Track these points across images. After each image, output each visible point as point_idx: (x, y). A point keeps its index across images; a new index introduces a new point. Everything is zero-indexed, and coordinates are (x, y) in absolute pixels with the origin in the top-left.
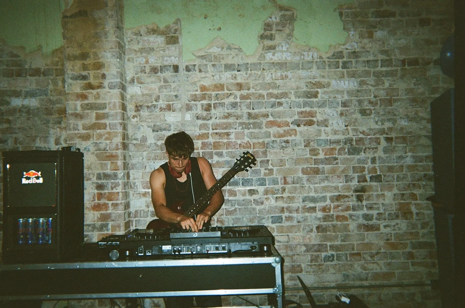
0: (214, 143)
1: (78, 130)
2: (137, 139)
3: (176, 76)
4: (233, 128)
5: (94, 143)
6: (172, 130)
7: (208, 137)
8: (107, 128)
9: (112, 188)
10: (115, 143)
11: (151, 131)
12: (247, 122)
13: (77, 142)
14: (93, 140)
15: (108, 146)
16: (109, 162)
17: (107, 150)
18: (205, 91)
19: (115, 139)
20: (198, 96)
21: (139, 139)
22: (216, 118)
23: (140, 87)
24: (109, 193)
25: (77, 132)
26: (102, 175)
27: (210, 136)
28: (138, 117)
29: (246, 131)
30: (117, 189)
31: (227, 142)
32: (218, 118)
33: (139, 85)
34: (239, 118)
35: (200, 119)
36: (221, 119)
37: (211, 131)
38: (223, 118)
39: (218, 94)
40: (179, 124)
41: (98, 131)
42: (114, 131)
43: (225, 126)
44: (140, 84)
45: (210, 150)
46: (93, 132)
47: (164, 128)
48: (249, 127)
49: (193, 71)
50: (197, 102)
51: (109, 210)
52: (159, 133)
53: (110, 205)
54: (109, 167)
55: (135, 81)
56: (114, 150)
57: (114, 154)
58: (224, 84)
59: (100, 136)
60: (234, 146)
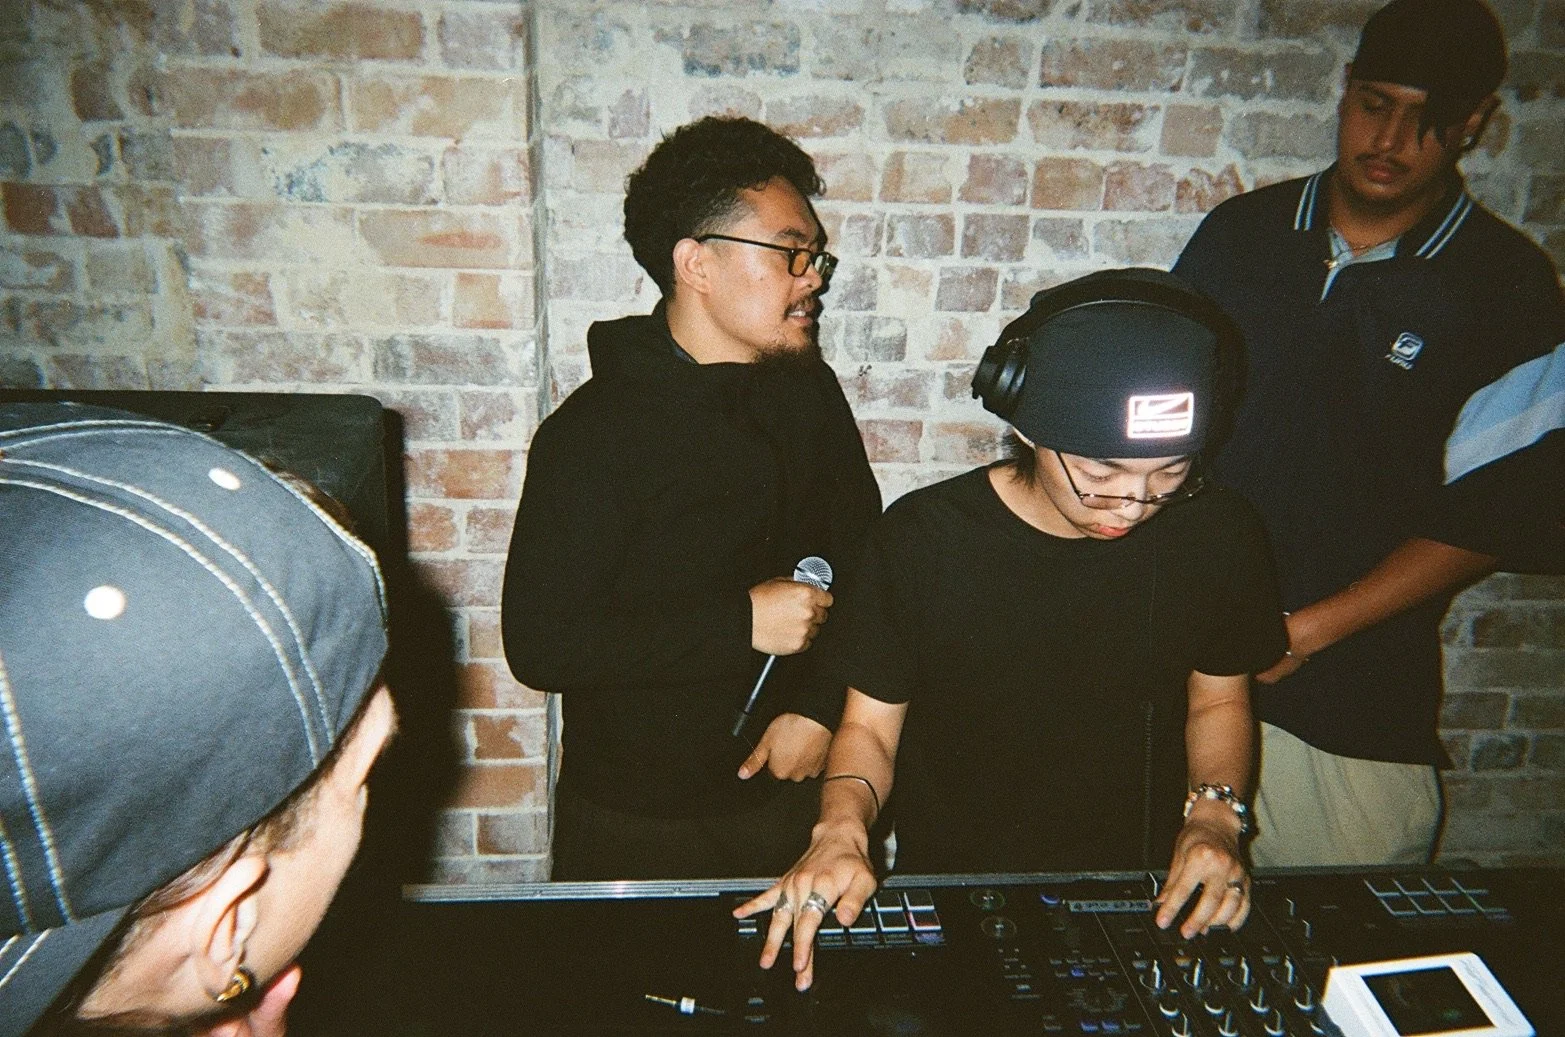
0: (1041, 168)
1: (236, 53)
2: (586, 114)
4: (1160, 83)
5: (346, 145)
6: (804, 69)
7: (1012, 126)
8: (425, 52)
9: (471, 430)
10: (484, 158)
11: (678, 63)
12: (1250, 47)
13: (230, 135)
14: (340, 126)
15: (438, 174)
16: (450, 275)
17: (434, 202)
19: (480, 127)
21: (605, 116)
22: (1074, 11)
24: (452, 455)
25: (224, 62)
26: (406, 350)
27: (1023, 123)
29: (1234, 107)
30: (497, 437)
31: (1115, 164)
32: (1084, 12)
34: (1205, 25)
35: (979, 10)
36: (1102, 20)
37: (1032, 93)
38: (1113, 10)
40: (852, 35)
41: (369, 67)
42: (478, 73)
43: (1117, 66)
45: (1014, 211)
46: (331, 72)
47: (756, 50)
48: (1255, 81)
51: (453, 545)
52: (726, 79)
53: (460, 520)
54: (446, 309)
56: (474, 203)
57: (477, 228)
59: (384, 103)
60: (1149, 191)
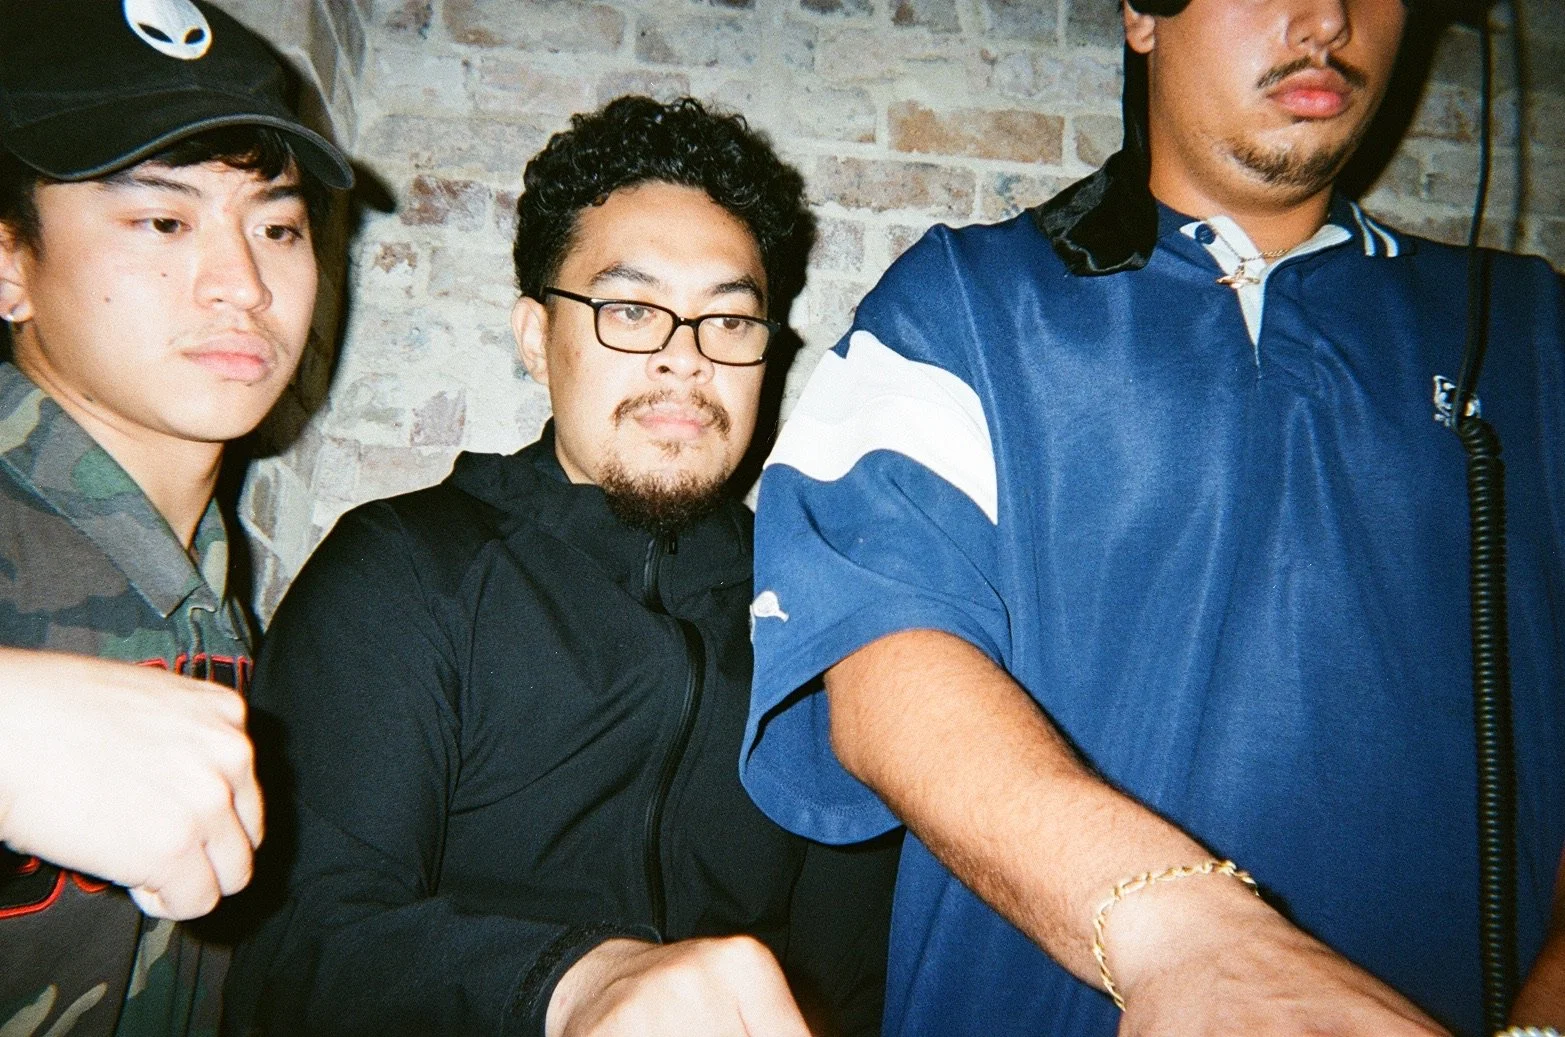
2: (383, 416)
3: (732, 23)
11: (508, 366)
18: (924, 150)
20: (875, 176)
21: (408, 421)
23: (466, 64)
28: (424, 265)
33: (462, 49)
39: (1018, 179)
44: (469, 43)
49: (850, 7)
50: (862, 216)
55: (437, 19)
58: (1061, 121)
